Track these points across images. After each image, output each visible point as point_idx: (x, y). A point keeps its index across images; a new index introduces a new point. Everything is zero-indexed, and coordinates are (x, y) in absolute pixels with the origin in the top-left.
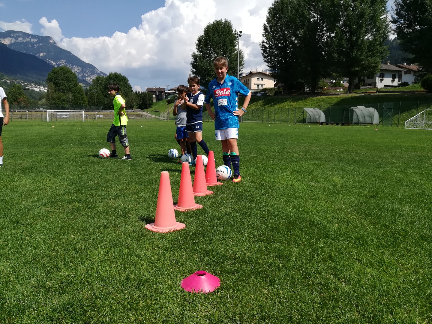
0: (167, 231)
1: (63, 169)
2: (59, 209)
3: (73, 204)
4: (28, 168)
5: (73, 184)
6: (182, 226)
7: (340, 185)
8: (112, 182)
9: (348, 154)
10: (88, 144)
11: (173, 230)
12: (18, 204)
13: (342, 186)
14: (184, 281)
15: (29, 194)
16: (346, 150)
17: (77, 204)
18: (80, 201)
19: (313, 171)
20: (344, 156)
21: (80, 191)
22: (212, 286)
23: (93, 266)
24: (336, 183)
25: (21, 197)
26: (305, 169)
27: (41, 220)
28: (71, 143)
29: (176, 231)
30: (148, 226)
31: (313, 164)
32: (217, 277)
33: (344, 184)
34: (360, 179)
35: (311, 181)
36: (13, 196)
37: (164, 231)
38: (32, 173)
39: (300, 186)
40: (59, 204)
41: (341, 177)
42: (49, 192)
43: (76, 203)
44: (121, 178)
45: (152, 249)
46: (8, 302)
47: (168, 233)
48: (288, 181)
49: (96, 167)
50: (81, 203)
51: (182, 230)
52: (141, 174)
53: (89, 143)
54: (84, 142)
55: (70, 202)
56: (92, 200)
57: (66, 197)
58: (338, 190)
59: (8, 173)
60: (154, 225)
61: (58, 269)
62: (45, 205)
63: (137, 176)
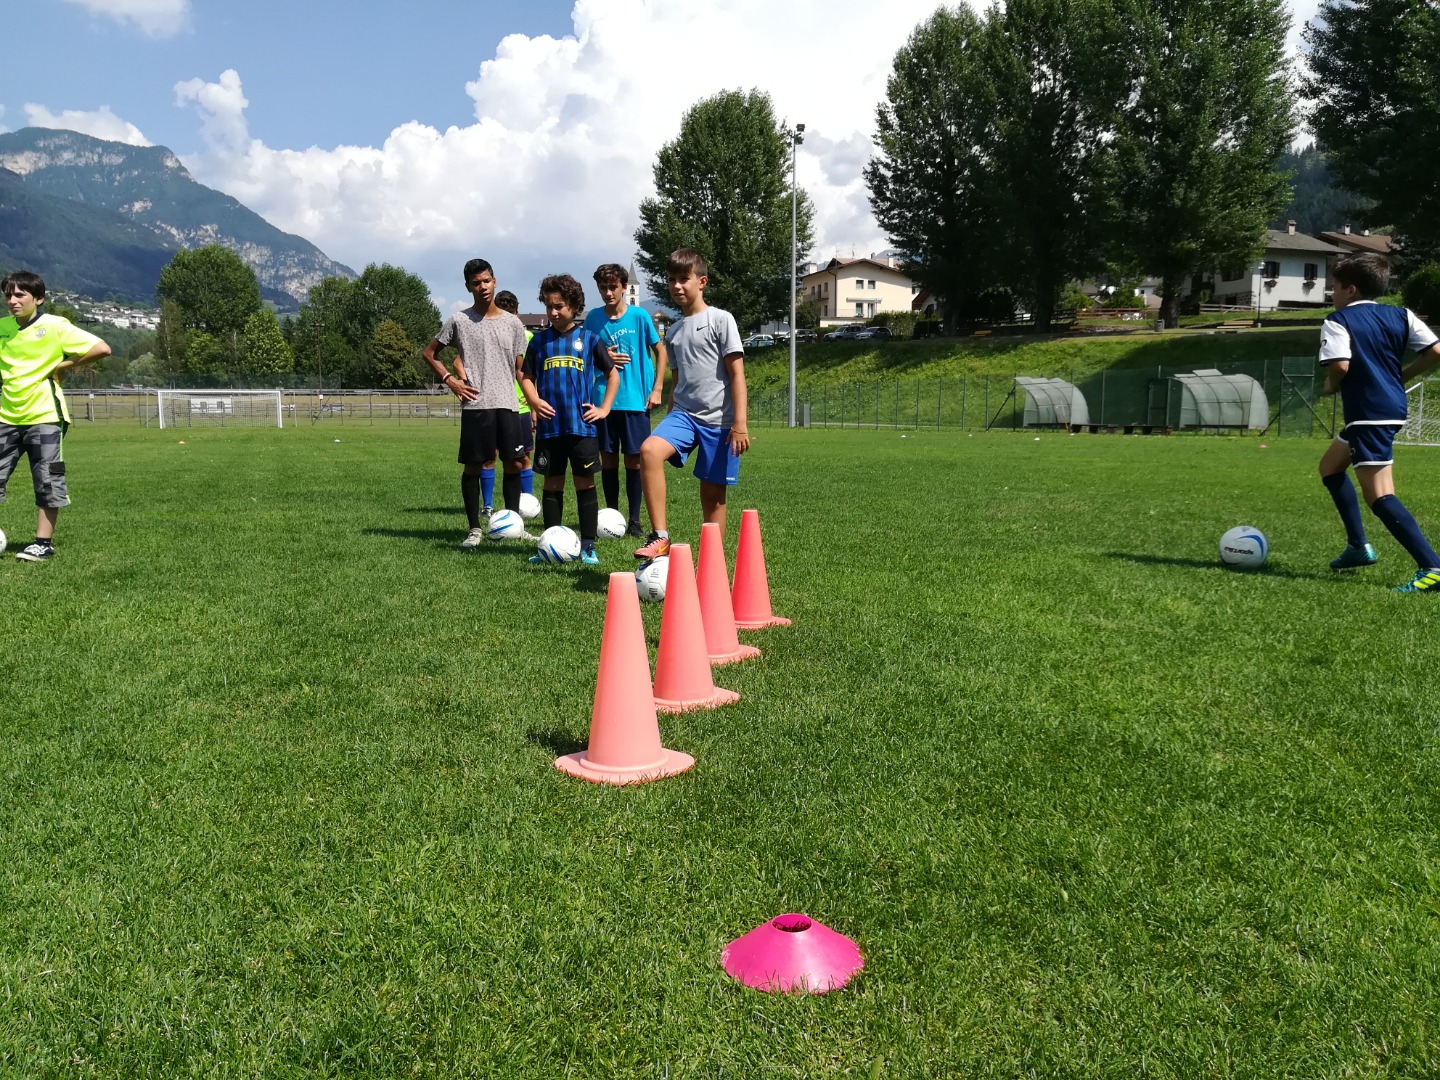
0: (636, 778)
1: (238, 575)
2: (248, 706)
3: (293, 690)
4: (118, 575)
5: (280, 624)
6: (683, 761)
7: (1192, 623)
8: (411, 616)
9: (1188, 522)
10: (309, 497)
11: (654, 775)
12: (102, 690)
13: (1201, 628)
14: (732, 949)
15: (135, 660)
16: (1180, 512)
17: (306, 689)
18: (315, 681)
19: (1086, 580)
20: (1178, 531)
21: (309, 650)
22: (838, 968)
23: (400, 901)
24: (1178, 617)
25: (110, 668)
26: (1061, 572)
27: (192, 743)
28: (250, 495)
29: (667, 778)
30: (565, 763)
31: (1082, 557)
32: (846, 937)
33: (1207, 621)
34: (1256, 602)
35: (1091, 612)
36: (83, 666)
37: (625, 780)
38: (135, 588)
39: (1059, 627)
40: (244, 690)
41: (1190, 599)
42: (203, 653)
43: (301, 687)
44: (443, 604)
45: (594, 840)
46: (117, 1027)
47: (639, 787)
48: (1010, 610)
49: (350, 571)
50: (318, 685)
51: (685, 775)
52: (506, 591)
53: (313, 493)
54: (291, 490)
55: (283, 685)
56: (355, 676)
57: (265, 669)
58: (1193, 640)
59: (54, 591)
60: (586, 758)
61: (278, 912)
62: (197, 695)
63: (494, 597)
